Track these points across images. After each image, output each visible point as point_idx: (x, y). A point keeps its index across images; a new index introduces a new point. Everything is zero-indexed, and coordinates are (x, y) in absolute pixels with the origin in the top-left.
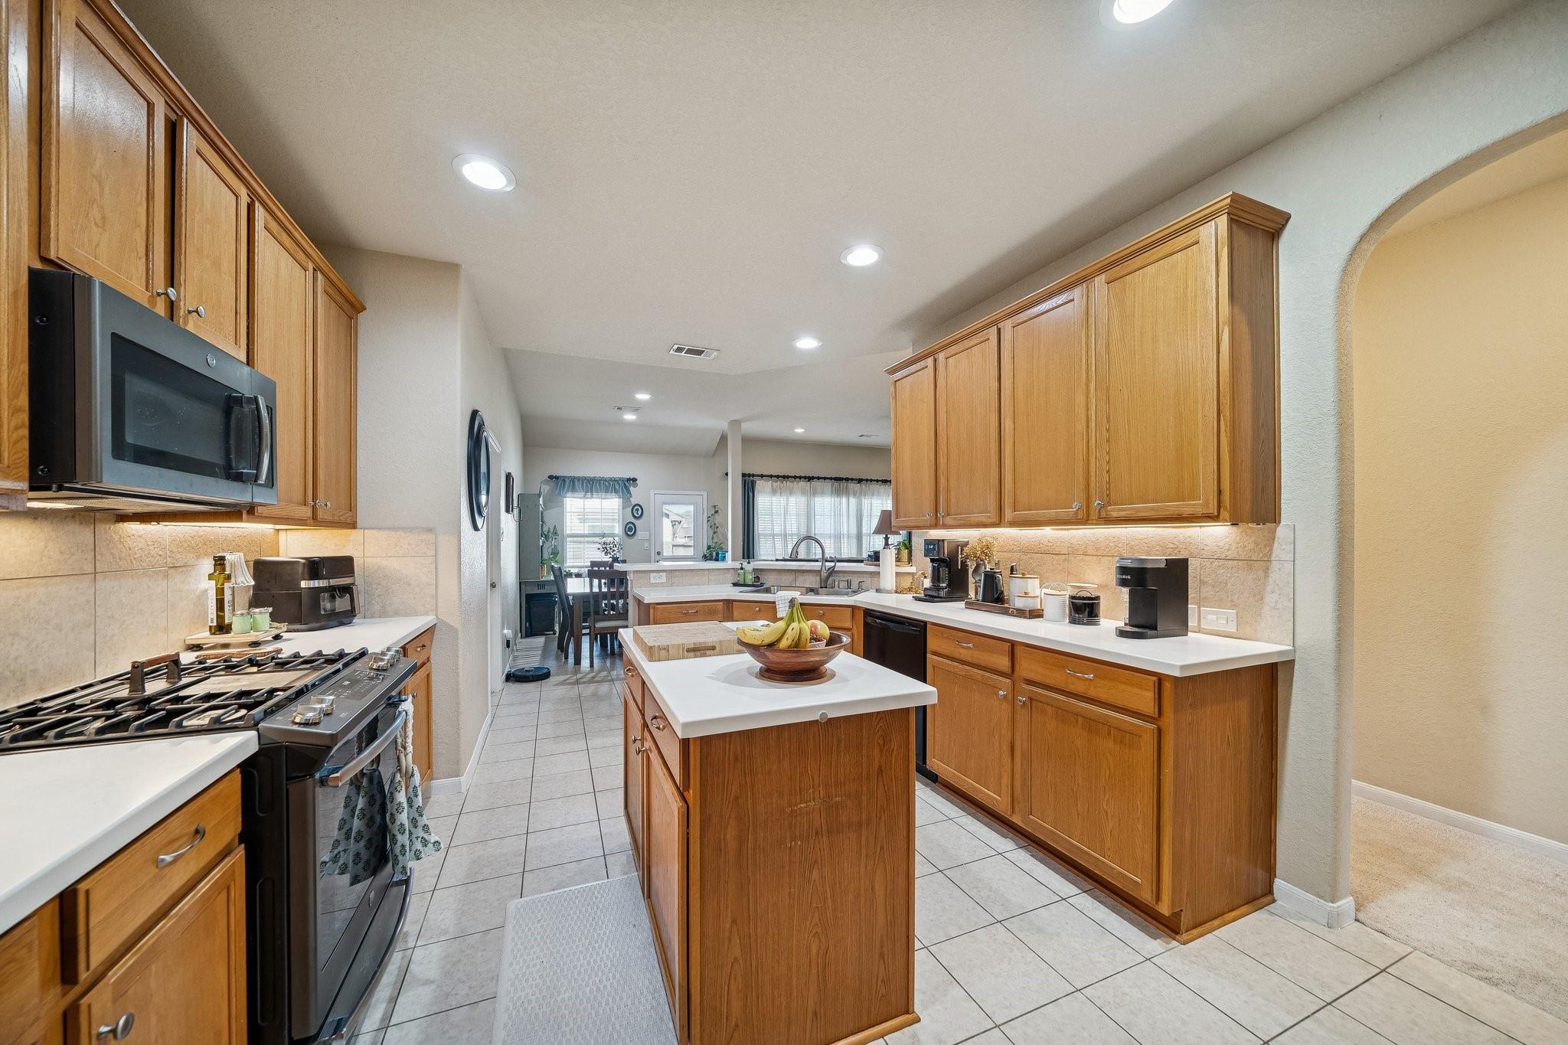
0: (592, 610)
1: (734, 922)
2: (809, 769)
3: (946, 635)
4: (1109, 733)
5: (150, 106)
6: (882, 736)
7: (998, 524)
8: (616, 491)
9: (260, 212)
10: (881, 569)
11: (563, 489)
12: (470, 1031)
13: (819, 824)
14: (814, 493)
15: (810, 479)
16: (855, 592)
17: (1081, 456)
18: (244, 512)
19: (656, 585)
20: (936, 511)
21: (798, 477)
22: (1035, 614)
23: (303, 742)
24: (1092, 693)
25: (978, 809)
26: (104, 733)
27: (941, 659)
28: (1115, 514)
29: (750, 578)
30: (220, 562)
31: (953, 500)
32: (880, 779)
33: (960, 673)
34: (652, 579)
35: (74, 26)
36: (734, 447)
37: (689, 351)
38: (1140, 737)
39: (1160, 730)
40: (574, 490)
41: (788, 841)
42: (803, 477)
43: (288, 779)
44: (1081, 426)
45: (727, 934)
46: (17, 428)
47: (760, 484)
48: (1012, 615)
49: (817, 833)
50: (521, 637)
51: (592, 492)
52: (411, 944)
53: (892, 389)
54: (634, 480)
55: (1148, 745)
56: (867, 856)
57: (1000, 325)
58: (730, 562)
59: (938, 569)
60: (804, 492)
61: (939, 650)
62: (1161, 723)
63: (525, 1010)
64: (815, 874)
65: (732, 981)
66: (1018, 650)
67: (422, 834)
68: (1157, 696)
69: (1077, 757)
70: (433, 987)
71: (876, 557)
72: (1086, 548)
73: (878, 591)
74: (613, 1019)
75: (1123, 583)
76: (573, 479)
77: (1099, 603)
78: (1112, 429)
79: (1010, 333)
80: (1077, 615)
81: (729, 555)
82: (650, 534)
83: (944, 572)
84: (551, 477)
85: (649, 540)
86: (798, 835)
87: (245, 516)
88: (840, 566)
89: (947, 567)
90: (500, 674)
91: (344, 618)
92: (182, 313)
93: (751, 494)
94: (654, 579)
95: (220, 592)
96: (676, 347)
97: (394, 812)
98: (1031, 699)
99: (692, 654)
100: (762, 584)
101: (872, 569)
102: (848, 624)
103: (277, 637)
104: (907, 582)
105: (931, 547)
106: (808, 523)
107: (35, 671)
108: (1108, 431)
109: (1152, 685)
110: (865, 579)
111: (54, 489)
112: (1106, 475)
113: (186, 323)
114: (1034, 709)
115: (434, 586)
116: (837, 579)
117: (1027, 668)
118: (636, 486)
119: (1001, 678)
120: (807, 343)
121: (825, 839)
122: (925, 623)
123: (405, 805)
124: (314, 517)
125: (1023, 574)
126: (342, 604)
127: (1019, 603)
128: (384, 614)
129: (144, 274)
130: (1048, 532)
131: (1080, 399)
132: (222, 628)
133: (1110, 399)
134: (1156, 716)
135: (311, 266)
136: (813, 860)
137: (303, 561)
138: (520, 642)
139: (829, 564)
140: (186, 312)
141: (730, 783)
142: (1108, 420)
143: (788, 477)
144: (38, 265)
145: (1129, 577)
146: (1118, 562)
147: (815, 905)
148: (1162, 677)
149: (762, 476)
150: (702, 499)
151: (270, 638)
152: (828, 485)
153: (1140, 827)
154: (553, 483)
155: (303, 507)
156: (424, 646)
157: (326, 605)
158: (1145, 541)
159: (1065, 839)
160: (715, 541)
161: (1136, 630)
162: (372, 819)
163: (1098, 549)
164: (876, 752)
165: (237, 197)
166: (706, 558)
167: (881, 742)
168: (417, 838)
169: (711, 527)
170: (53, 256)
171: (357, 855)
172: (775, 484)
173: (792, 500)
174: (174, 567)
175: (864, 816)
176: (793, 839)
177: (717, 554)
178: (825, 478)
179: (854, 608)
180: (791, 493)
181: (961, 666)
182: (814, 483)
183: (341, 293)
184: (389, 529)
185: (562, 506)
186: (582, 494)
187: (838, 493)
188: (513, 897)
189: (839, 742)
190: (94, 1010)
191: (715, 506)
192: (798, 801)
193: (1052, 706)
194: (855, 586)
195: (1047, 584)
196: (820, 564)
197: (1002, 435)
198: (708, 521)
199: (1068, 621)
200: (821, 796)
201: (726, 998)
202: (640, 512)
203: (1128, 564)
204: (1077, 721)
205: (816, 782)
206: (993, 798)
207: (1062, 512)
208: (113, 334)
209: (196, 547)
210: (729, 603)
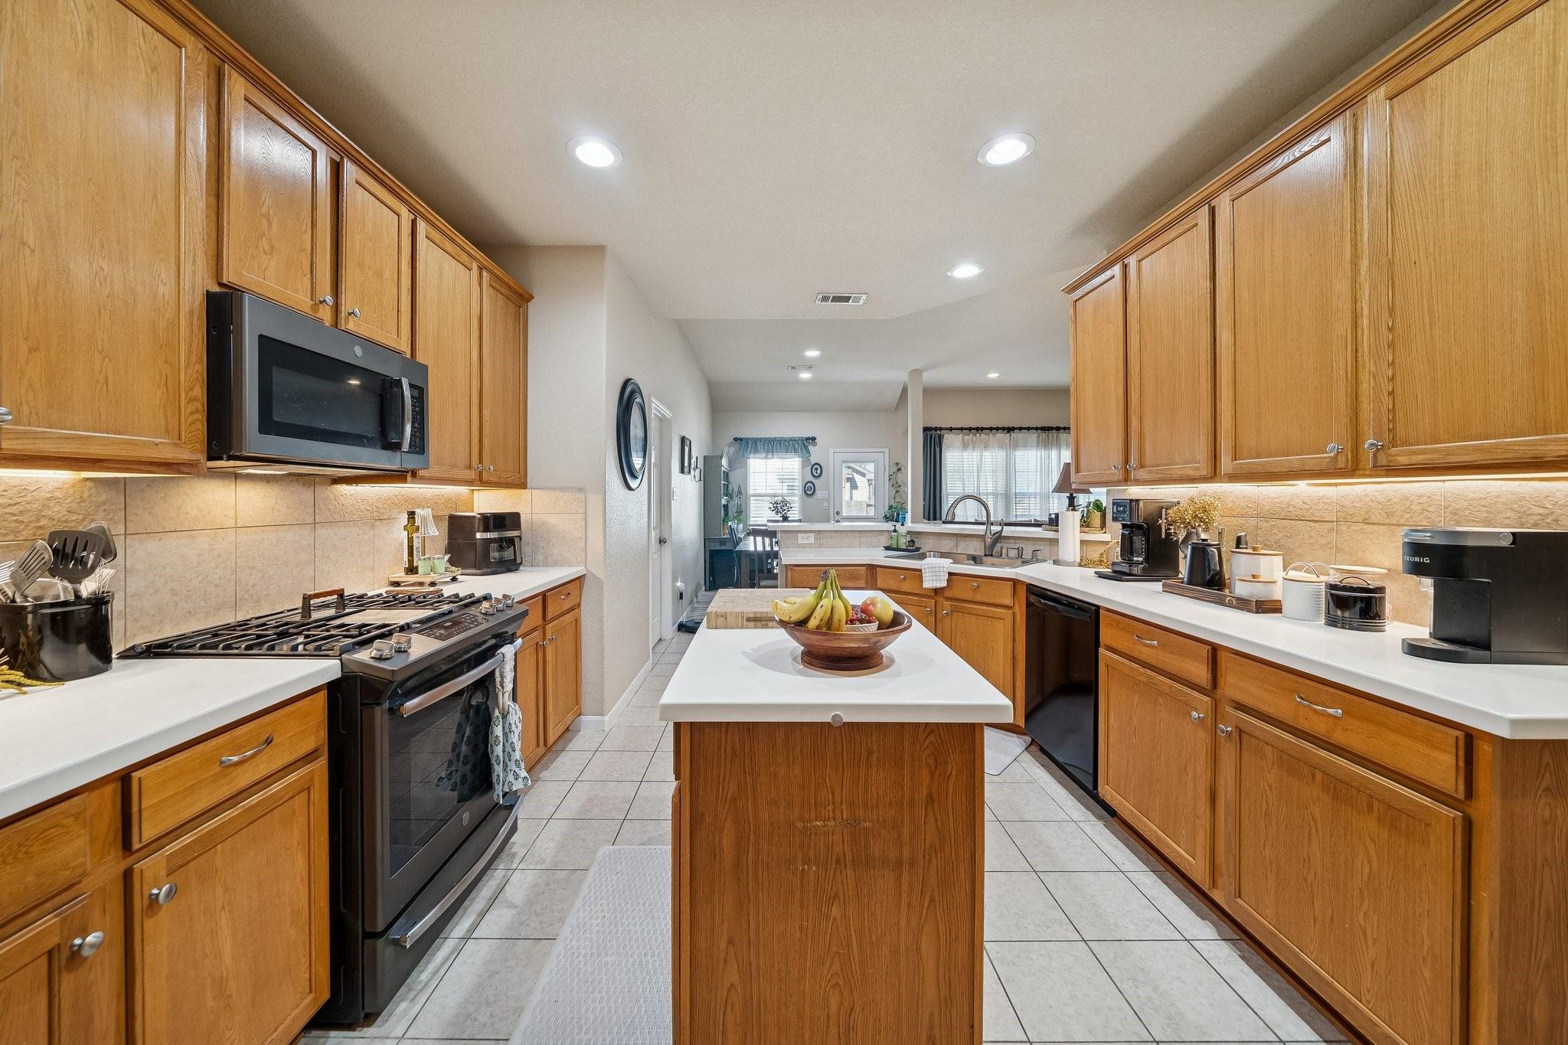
0: (757, 570)
1: (730, 942)
2: (828, 780)
3: (1123, 626)
4: (1370, 808)
5: (314, 153)
6: (932, 754)
7: (1212, 478)
8: (796, 451)
9: (422, 226)
10: (1059, 536)
11: (747, 451)
12: (525, 966)
13: (842, 849)
14: (1015, 446)
15: (1010, 430)
16: (1025, 563)
17: (1342, 373)
18: (409, 475)
19: (804, 546)
20: (1127, 461)
21: (994, 429)
22: (1268, 607)
23: (371, 673)
24: (1339, 737)
25: (1169, 868)
26: (252, 649)
27: (1116, 657)
28: (1403, 460)
29: (903, 542)
30: (412, 515)
31: (1148, 447)
32: (929, 808)
33: (1141, 678)
34: (799, 540)
35: (243, 101)
36: (915, 399)
37: (836, 299)
38: (1428, 825)
39: (1468, 825)
40: (756, 451)
41: (799, 863)
42: (1001, 429)
43: (363, 704)
44: (1342, 327)
45: (722, 955)
46: (192, 413)
47: (948, 438)
48: (1230, 606)
49: (838, 861)
50: (706, 590)
51: (772, 450)
52: (514, 866)
53: (1071, 311)
54: (814, 439)
55: (1443, 846)
56: (909, 905)
57: (1213, 203)
58: (910, 524)
59: (1131, 538)
60: (1001, 446)
61: (1115, 645)
62: (1471, 811)
63: (572, 962)
64: (836, 911)
65: (729, 1009)
66: (1223, 659)
67: (514, 768)
68: (1462, 764)
69: (1314, 829)
70: (514, 911)
71: (1054, 522)
72: (1367, 513)
73: (1056, 562)
74: (642, 1001)
75: (1417, 570)
76: (755, 441)
77: (1382, 599)
78: (1399, 325)
79: (1228, 210)
80: (1339, 613)
81: (909, 516)
82: (829, 493)
83: (1139, 542)
84: (736, 439)
85: (828, 500)
86: (812, 858)
87: (409, 479)
88: (1008, 531)
89: (1144, 535)
90: (670, 624)
91: (511, 566)
92: (343, 315)
93: (938, 450)
94: (802, 539)
95: (410, 540)
96: (820, 296)
97: (493, 744)
98: (1241, 732)
99: (752, 624)
100: (918, 549)
101: (1050, 535)
102: (1008, 601)
103: (454, 579)
104: (1095, 554)
105: (1125, 508)
106: (1007, 479)
107: (267, 595)
108: (1390, 330)
109: (1452, 742)
110: (1042, 548)
111: (225, 459)
112: (1386, 398)
113: (347, 323)
114: (1245, 744)
115: (584, 540)
116: (1006, 546)
117: (1235, 684)
118: (815, 444)
119: (1196, 694)
120: (966, 271)
121: (850, 872)
122: (1098, 607)
123: (501, 739)
124: (481, 480)
125: (1254, 549)
126: (508, 554)
127: (1241, 589)
128: (546, 564)
129: (309, 287)
130: (1302, 488)
131: (1341, 286)
132: (412, 570)
133: (1396, 279)
134: (1461, 795)
135: (475, 266)
136: (833, 895)
137: (479, 516)
138: (702, 595)
139: (995, 528)
140: (347, 314)
141: (727, 779)
142: (1392, 311)
143: (982, 429)
144: (216, 289)
145: (1427, 560)
146: (1406, 535)
147: (834, 949)
148: (1474, 733)
149: (951, 429)
150: (884, 458)
151: (449, 579)
152: (1034, 435)
153: (1427, 973)
154: (737, 445)
155: (468, 471)
156: (569, 594)
157: (495, 555)
158: (1483, 502)
159: (1292, 951)
160: (897, 500)
161: (1445, 646)
162: (476, 746)
163: (1389, 515)
164: (925, 774)
165: (399, 216)
166: (887, 519)
167: (931, 761)
168: (511, 770)
169: (893, 485)
170: (225, 281)
171: (464, 776)
172: (966, 438)
173: (988, 455)
174: (378, 517)
175: (906, 853)
176: (806, 861)
177: (898, 515)
178: (1029, 429)
179: (1015, 582)
180: (986, 447)
181: (1142, 670)
182: (1015, 435)
183: (508, 285)
184: (550, 489)
185: (745, 466)
186: (764, 455)
187: (1046, 445)
188: (607, 842)
189: (870, 753)
190: (146, 874)
191: (897, 464)
192: (813, 816)
193: (1272, 746)
194: (1027, 555)
195: (1297, 564)
196: (984, 527)
197: (1218, 353)
198: (890, 479)
199: (1323, 621)
200: (845, 815)
201: (721, 1027)
202: (819, 471)
203: (1426, 538)
204: (1314, 776)
205: (838, 799)
206: (1185, 859)
207: (1311, 459)
208: (261, 337)
209: (395, 503)
210: (872, 568)
